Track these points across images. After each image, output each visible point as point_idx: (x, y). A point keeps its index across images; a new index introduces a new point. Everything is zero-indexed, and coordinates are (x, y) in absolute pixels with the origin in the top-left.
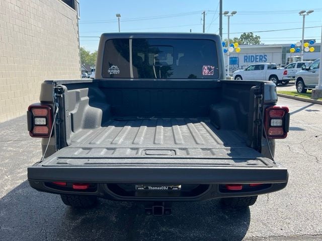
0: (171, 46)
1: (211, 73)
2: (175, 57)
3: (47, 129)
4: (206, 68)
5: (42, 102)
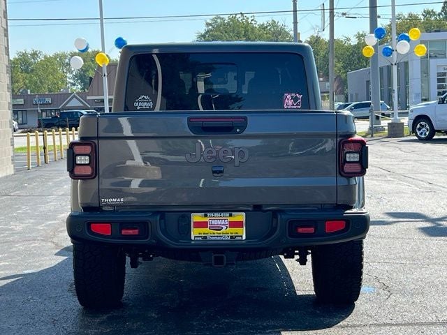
0: (234, 64)
1: (297, 105)
2: (240, 80)
3: (90, 169)
4: (289, 96)
5: (82, 138)
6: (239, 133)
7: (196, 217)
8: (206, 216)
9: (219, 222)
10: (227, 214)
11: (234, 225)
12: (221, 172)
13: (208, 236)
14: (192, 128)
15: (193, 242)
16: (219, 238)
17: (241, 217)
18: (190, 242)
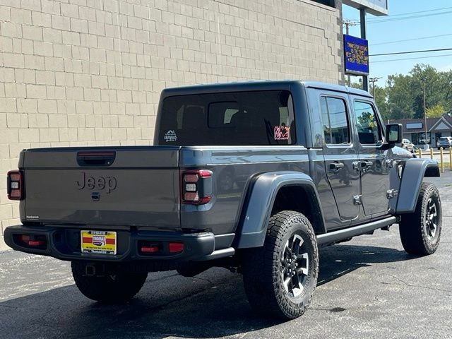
1: (285, 136)
3: (20, 192)
4: (279, 129)
6: (109, 165)
7: (84, 234)
8: (90, 233)
9: (100, 239)
10: (104, 233)
11: (110, 241)
12: (97, 197)
13: (92, 250)
14: (79, 162)
15: (82, 255)
16: (99, 252)
17: (114, 235)
18: (80, 255)
